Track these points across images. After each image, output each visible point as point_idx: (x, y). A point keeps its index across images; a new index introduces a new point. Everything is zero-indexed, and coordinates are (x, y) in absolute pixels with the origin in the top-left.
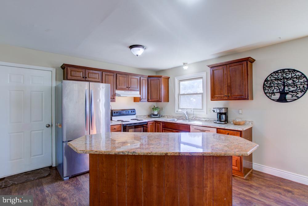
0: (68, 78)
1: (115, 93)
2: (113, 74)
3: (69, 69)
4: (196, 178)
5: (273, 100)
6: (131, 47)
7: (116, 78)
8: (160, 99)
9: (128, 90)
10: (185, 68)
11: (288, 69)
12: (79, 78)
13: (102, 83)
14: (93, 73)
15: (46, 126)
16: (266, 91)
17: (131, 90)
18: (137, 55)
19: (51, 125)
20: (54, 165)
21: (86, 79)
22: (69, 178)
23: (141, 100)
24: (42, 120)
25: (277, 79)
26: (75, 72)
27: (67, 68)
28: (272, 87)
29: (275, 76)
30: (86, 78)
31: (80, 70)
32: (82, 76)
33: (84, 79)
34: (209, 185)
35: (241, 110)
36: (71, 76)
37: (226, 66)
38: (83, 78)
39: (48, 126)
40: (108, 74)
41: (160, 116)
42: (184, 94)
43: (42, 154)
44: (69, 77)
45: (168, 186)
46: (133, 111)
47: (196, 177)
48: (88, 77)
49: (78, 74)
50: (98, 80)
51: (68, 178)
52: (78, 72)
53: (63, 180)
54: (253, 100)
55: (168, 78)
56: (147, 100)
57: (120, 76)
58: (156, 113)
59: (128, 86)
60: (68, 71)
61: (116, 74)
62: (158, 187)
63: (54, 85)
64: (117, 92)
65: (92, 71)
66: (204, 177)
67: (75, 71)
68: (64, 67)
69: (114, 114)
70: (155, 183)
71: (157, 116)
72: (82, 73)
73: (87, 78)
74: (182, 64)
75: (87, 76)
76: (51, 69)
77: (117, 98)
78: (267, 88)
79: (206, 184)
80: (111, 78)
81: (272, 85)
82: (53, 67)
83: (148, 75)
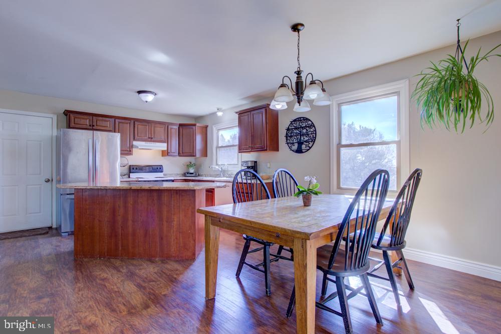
0: (71, 126)
1: (133, 145)
2: (129, 122)
3: (72, 116)
4: (165, 214)
5: (293, 151)
6: (140, 92)
7: (134, 127)
8: (193, 152)
9: (151, 141)
10: (220, 114)
11: (303, 118)
12: (84, 126)
13: (115, 132)
14: (102, 120)
15: (46, 181)
16: (288, 141)
17: (154, 141)
18: (147, 102)
19: (51, 179)
20: (54, 226)
21: (94, 128)
22: (69, 235)
23: (169, 154)
24: (40, 174)
25: (296, 128)
26: (79, 120)
27: (69, 115)
28: (292, 136)
29: (295, 125)
30: (93, 126)
31: (86, 117)
32: (88, 124)
33: (91, 128)
34: (176, 220)
35: (269, 164)
36: (74, 123)
37: (249, 113)
38: (90, 126)
39: (48, 181)
40: (123, 121)
41: (196, 174)
42: (222, 147)
43: (40, 212)
44: (72, 124)
45: (141, 220)
46: (159, 168)
47: (165, 212)
48: (97, 125)
49: (82, 121)
50: (110, 129)
51: (67, 234)
52: (83, 119)
53: (61, 236)
54: (278, 151)
55: (207, 127)
56: (177, 154)
57: (139, 123)
58: (192, 171)
59: (150, 136)
60: (71, 118)
61: (134, 121)
62: (133, 221)
63: (55, 133)
64: (135, 143)
65: (101, 118)
66: (172, 212)
67: (80, 118)
68: (67, 113)
69: (132, 171)
70: (130, 217)
71: (193, 175)
72: (88, 120)
73: (95, 126)
74: (216, 110)
75: (95, 124)
76: (51, 116)
77: (134, 150)
78: (289, 138)
79: (173, 219)
80: (127, 127)
81: (292, 134)
82: (54, 113)
83: (179, 123)
